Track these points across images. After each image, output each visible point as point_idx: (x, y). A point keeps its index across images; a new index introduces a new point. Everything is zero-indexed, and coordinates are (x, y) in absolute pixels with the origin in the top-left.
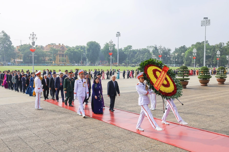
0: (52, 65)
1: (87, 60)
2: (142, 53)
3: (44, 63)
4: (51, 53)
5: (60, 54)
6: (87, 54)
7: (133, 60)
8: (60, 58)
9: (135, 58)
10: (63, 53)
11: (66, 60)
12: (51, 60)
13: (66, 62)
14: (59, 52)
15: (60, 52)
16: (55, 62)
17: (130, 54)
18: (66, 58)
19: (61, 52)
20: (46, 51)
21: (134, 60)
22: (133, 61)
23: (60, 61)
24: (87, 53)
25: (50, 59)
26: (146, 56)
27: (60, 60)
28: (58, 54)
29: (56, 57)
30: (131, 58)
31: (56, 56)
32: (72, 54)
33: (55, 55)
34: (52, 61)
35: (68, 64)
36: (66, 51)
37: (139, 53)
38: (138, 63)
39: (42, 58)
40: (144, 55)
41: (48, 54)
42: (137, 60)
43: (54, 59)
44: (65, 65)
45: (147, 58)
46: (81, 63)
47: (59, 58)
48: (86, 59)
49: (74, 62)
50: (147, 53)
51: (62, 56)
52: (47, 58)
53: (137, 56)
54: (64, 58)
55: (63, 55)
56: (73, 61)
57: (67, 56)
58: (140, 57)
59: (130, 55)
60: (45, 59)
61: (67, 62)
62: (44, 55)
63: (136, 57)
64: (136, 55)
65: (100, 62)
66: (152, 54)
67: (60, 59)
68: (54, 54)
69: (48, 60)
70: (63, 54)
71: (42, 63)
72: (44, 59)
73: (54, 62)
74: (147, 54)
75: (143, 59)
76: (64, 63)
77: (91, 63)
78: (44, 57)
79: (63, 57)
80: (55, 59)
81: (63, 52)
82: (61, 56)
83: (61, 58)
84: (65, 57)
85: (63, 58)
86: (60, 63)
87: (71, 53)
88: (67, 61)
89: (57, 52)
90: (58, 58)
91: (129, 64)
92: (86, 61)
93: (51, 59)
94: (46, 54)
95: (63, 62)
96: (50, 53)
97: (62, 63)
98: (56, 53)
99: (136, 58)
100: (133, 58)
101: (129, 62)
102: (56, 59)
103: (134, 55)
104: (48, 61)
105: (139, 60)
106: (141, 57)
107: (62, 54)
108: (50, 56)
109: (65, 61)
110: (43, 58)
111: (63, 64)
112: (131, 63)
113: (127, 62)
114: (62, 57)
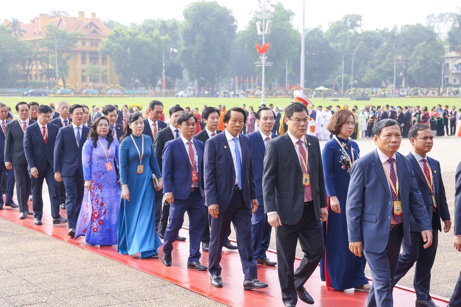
0: (54, 93)
1: (186, 74)
2: (404, 45)
3: (26, 85)
4: (50, 47)
5: (84, 53)
6: (184, 52)
7: (364, 72)
8: (84, 67)
9: (373, 66)
10: (93, 49)
11: (108, 74)
12: (49, 74)
13: (107, 83)
14: (79, 44)
15: (84, 44)
16: (64, 83)
17: (353, 48)
18: (105, 67)
19: (88, 44)
20: (32, 41)
21: (369, 74)
22: (365, 79)
23: (84, 79)
24: (183, 48)
25: (48, 70)
26: (420, 57)
27: (85, 74)
28: (78, 51)
29: (70, 63)
30: (357, 66)
31: (68, 58)
32: (129, 50)
33: (64, 56)
34: (55, 77)
35: (114, 88)
36: (107, 39)
37: (388, 46)
38: (384, 84)
39: (18, 66)
40: (411, 50)
41: (40, 50)
42: (380, 71)
43: (61, 69)
44: (100, 93)
45: (424, 62)
46: (161, 87)
47: (79, 66)
48: (183, 69)
49: (137, 81)
50: (424, 42)
51: (90, 58)
52: (36, 68)
53: (383, 57)
54: (100, 67)
55: (94, 57)
56: (132, 79)
57: (108, 59)
58: (392, 60)
59: (354, 54)
60: (29, 71)
61: (109, 81)
62: (25, 56)
63: (376, 61)
64: (378, 52)
65: (237, 80)
66: (447, 47)
67: (83, 71)
68: (63, 51)
69: (41, 75)
70: (96, 53)
71: (19, 86)
72: (24, 70)
73: (61, 83)
74: (424, 46)
75: (406, 70)
76: (100, 84)
77: (201, 85)
78: (24, 64)
79: (95, 63)
80: (64, 70)
81: (97, 45)
82: (88, 59)
83: (88, 65)
84: (103, 63)
85: (96, 66)
86: (84, 84)
87: (126, 48)
88: (109, 78)
89: (71, 42)
90: (77, 66)
91: (347, 86)
92: (181, 77)
93: (51, 70)
94: (30, 53)
95: (95, 80)
96: (46, 49)
97: (90, 84)
98: (70, 48)
99: (379, 63)
100: (365, 64)
101: (346, 81)
102: (71, 72)
103: (371, 51)
104: (39, 80)
105: (391, 74)
106: (397, 60)
107: (91, 53)
108: (44, 59)
109: (104, 79)
110: (22, 68)
111: (95, 88)
112: (355, 86)
113: (339, 81)
114: (90, 61)
